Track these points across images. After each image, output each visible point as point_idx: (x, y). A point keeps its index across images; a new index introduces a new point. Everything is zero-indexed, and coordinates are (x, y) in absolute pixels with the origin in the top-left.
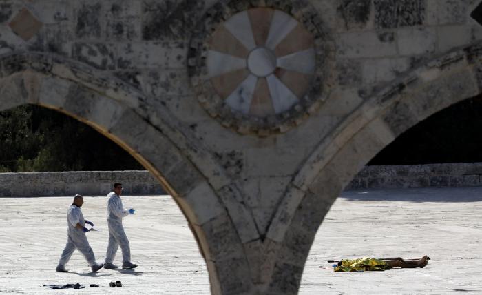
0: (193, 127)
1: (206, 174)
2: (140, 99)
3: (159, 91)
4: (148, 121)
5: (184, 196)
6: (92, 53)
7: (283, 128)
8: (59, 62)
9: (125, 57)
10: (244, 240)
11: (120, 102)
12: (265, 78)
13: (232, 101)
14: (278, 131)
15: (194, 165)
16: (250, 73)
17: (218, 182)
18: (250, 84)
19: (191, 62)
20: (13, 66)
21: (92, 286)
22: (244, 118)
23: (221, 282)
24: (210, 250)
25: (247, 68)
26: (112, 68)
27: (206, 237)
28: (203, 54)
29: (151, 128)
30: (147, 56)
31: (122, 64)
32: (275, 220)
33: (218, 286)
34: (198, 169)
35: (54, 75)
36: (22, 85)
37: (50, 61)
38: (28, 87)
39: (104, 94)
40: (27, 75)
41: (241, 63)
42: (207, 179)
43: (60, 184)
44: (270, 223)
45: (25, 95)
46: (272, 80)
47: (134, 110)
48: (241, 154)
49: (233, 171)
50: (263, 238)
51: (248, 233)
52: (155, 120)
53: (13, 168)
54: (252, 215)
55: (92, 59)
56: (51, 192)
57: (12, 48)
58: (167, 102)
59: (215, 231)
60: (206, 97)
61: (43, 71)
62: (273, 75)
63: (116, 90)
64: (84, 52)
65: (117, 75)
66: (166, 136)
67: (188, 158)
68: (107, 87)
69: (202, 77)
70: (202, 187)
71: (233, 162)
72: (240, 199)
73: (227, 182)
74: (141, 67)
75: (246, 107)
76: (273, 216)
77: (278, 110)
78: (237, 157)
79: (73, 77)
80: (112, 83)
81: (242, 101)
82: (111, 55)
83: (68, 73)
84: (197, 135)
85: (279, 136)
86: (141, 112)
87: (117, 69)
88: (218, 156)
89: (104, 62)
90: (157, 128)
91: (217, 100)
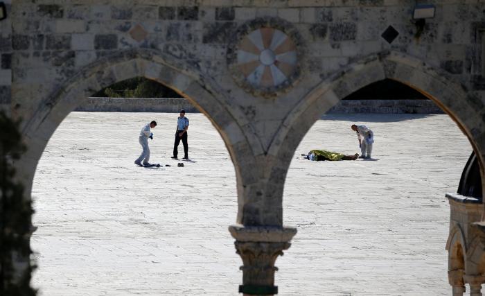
0: (229, 91)
1: (236, 117)
2: (201, 76)
3: (211, 71)
4: (204, 87)
5: (223, 129)
6: (175, 49)
7: (278, 94)
8: (156, 54)
9: (192, 52)
10: (256, 154)
11: (190, 77)
12: (269, 66)
13: (251, 78)
14: (275, 95)
15: (229, 113)
16: (261, 63)
17: (242, 122)
18: (261, 69)
19: (229, 56)
20: (131, 55)
21: (167, 166)
22: (258, 88)
23: (243, 177)
24: (237, 160)
25: (259, 60)
26: (185, 58)
27: (235, 152)
28: (235, 52)
29: (206, 92)
30: (205, 52)
31: (191, 56)
32: (273, 144)
33: (240, 179)
34: (231, 115)
35: (153, 61)
36: (135, 66)
37: (151, 53)
38: (139, 67)
39: (180, 72)
40: (138, 61)
41: (256, 58)
42: (236, 120)
43: (149, 105)
44: (270, 145)
45: (137, 71)
46: (273, 67)
47: (197, 82)
48: (255, 107)
49: (250, 116)
50: (266, 153)
51: (258, 151)
52: (208, 87)
53: (122, 95)
54: (260, 141)
55: (174, 53)
56: (144, 110)
57: (131, 46)
58: (215, 78)
59: (240, 149)
60: (236, 75)
61: (147, 59)
62: (274, 65)
63: (187, 70)
64: (170, 49)
65: (188, 62)
66: (214, 96)
67: (226, 109)
68: (182, 69)
69: (235, 64)
70: (233, 125)
71: (250, 112)
72: (254, 131)
73: (247, 122)
74: (201, 58)
75: (258, 82)
76: (272, 141)
77: (275, 84)
78: (253, 109)
79: (163, 62)
80: (185, 67)
81: (256, 78)
82: (185, 52)
83: (161, 61)
84: (232, 96)
85: (276, 98)
86: (201, 82)
87: (188, 59)
88: (242, 108)
89: (181, 55)
90: (210, 92)
91: (243, 77)
